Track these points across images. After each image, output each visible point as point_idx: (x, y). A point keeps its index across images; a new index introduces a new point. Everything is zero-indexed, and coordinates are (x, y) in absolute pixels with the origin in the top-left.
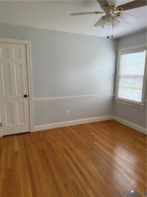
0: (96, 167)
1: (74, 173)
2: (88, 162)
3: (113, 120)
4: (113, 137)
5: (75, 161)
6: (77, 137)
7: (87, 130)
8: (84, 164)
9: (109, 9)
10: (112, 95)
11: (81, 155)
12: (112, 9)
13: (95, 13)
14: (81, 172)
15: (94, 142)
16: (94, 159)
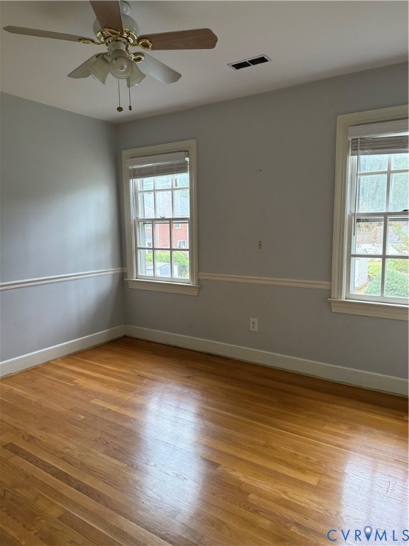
0: (119, 460)
1: (61, 497)
2: (92, 456)
3: (125, 337)
4: (139, 376)
5: (53, 464)
6: (36, 403)
7: (61, 378)
8: (82, 463)
9: (119, 38)
10: (118, 270)
11: (67, 443)
12: (125, 40)
13: (81, 39)
14: (82, 488)
15: (92, 401)
16: (107, 443)
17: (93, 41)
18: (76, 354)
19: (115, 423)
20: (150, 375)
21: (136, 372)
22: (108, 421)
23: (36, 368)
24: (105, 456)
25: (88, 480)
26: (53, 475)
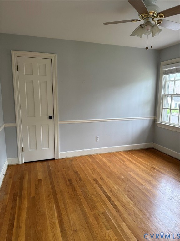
0: (131, 200)
1: (105, 205)
2: (121, 194)
3: (153, 148)
4: (153, 167)
5: (107, 192)
6: (109, 166)
7: (120, 159)
8: (117, 196)
9: (149, 16)
10: (153, 118)
11: (114, 186)
12: (152, 16)
13: (132, 21)
14: (113, 205)
15: (129, 172)
16: (129, 191)
17: (137, 20)
18: (129, 151)
19: (135, 185)
20: (158, 169)
21: (151, 165)
22: (132, 183)
23: (113, 153)
24: (126, 197)
25: (117, 203)
26: (106, 196)
